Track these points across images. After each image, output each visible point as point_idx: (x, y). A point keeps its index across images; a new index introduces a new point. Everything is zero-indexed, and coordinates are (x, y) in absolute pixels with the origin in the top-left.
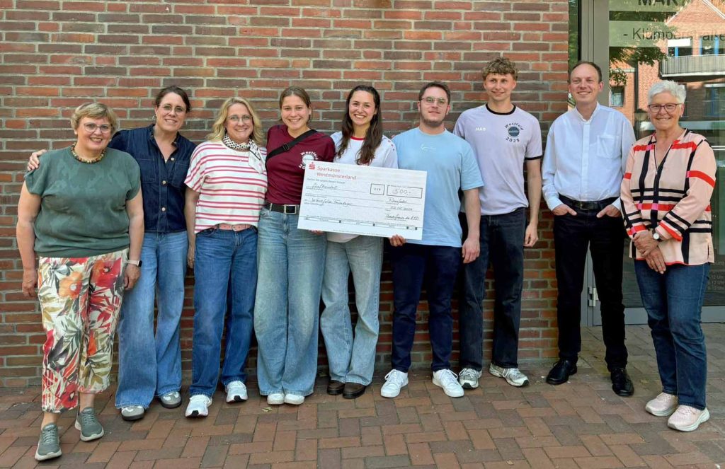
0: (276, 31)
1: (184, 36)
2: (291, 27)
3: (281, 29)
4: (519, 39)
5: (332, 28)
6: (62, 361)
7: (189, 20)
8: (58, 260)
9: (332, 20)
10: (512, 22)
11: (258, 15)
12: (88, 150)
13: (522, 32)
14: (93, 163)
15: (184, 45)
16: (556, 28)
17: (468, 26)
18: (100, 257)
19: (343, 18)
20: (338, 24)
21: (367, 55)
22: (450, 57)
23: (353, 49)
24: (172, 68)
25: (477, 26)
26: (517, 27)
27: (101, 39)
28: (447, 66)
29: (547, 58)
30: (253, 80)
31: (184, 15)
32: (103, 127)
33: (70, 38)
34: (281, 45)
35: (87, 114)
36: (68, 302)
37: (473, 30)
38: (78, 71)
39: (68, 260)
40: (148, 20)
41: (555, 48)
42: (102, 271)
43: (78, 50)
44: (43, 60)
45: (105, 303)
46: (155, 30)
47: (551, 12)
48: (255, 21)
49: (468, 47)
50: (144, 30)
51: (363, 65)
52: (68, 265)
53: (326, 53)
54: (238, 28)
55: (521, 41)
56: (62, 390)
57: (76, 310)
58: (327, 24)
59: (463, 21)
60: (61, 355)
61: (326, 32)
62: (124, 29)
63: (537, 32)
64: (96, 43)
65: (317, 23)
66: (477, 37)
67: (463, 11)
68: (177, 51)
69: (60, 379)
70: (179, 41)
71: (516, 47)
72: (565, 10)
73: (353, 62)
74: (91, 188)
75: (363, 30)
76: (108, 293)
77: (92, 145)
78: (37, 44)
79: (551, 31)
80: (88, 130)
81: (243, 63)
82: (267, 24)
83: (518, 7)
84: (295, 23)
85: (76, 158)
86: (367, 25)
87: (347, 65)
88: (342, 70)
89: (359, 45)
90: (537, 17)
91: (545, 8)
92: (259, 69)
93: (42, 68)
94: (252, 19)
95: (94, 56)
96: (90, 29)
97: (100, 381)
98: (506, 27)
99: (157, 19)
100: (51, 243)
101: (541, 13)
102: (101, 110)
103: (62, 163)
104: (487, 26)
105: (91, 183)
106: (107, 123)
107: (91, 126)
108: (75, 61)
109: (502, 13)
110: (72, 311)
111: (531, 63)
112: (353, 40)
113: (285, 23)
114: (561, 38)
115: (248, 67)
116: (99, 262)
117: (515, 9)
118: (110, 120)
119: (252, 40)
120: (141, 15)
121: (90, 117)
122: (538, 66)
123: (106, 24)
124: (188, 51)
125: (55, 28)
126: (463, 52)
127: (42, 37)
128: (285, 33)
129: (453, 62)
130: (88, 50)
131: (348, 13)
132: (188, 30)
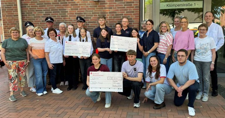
0: (76, 11)
1: (58, 13)
2: (79, 10)
3: (77, 11)
4: (127, 10)
5: (87, 10)
6: (13, 81)
7: (59, 10)
8: (10, 61)
9: (87, 8)
10: (126, 7)
11: (72, 8)
12: (14, 38)
13: (128, 9)
14: (16, 41)
15: (59, 15)
16: (136, 7)
17: (116, 8)
18: (19, 61)
19: (89, 7)
20: (88, 9)
21: (94, 15)
22: (112, 15)
23: (91, 14)
24: (57, 20)
25: (118, 8)
26: (127, 8)
27: (44, 15)
28: (112, 17)
29: (134, 14)
30: (72, 22)
31: (58, 9)
32: (16, 32)
33: (38, 15)
34: (77, 14)
35: (12, 30)
36: (14, 70)
37: (117, 9)
38: (40, 21)
39: (12, 61)
40: (52, 10)
41: (136, 12)
42: (20, 64)
43: (40, 17)
44: (34, 19)
45: (22, 70)
46: (53, 12)
47: (135, 3)
48: (72, 9)
49: (116, 13)
50: (51, 12)
51: (94, 18)
52: (12, 62)
53: (86, 15)
54: (68, 11)
55: (128, 11)
56: (13, 87)
57: (16, 71)
58: (86, 9)
59: (115, 7)
60: (13, 80)
61: (86, 11)
62: (47, 12)
63: (132, 8)
64: (43, 16)
65: (84, 9)
66: (118, 10)
67: (115, 5)
68: (57, 16)
69: (13, 85)
70: (57, 14)
71: (127, 12)
72: (138, 3)
73: (92, 17)
74: (16, 46)
75: (93, 10)
76: (22, 68)
77: (15, 37)
78: (33, 16)
79: (135, 8)
80: (13, 34)
81: (70, 18)
82: (74, 10)
83: (127, 3)
84: (80, 9)
85: (12, 40)
86: (94, 9)
87: (90, 18)
88: (89, 19)
89: (93, 13)
90: (131, 5)
91: (133, 2)
92: (73, 19)
93: (34, 21)
94: (71, 9)
95: (43, 18)
96: (42, 13)
97: (23, 85)
98: (124, 8)
99: (53, 10)
100: (8, 58)
101: (133, 4)
102: (15, 29)
103: (9, 41)
104: (120, 8)
105: (15, 45)
106: (17, 32)
107: (14, 32)
108: (40, 19)
109: (124, 4)
110: (14, 72)
111: (130, 16)
112: (91, 12)
113: (77, 9)
114: (137, 9)
115: (71, 19)
116: (19, 62)
117: (126, 3)
118: (17, 31)
119: (71, 13)
120: (50, 9)
121: (13, 31)
122: (132, 16)
123: (44, 12)
124: (59, 16)
125: (36, 13)
126: (115, 14)
127: (34, 15)
128: (78, 11)
129: (113, 16)
130: (42, 17)
131: (90, 6)
132: (59, 12)
